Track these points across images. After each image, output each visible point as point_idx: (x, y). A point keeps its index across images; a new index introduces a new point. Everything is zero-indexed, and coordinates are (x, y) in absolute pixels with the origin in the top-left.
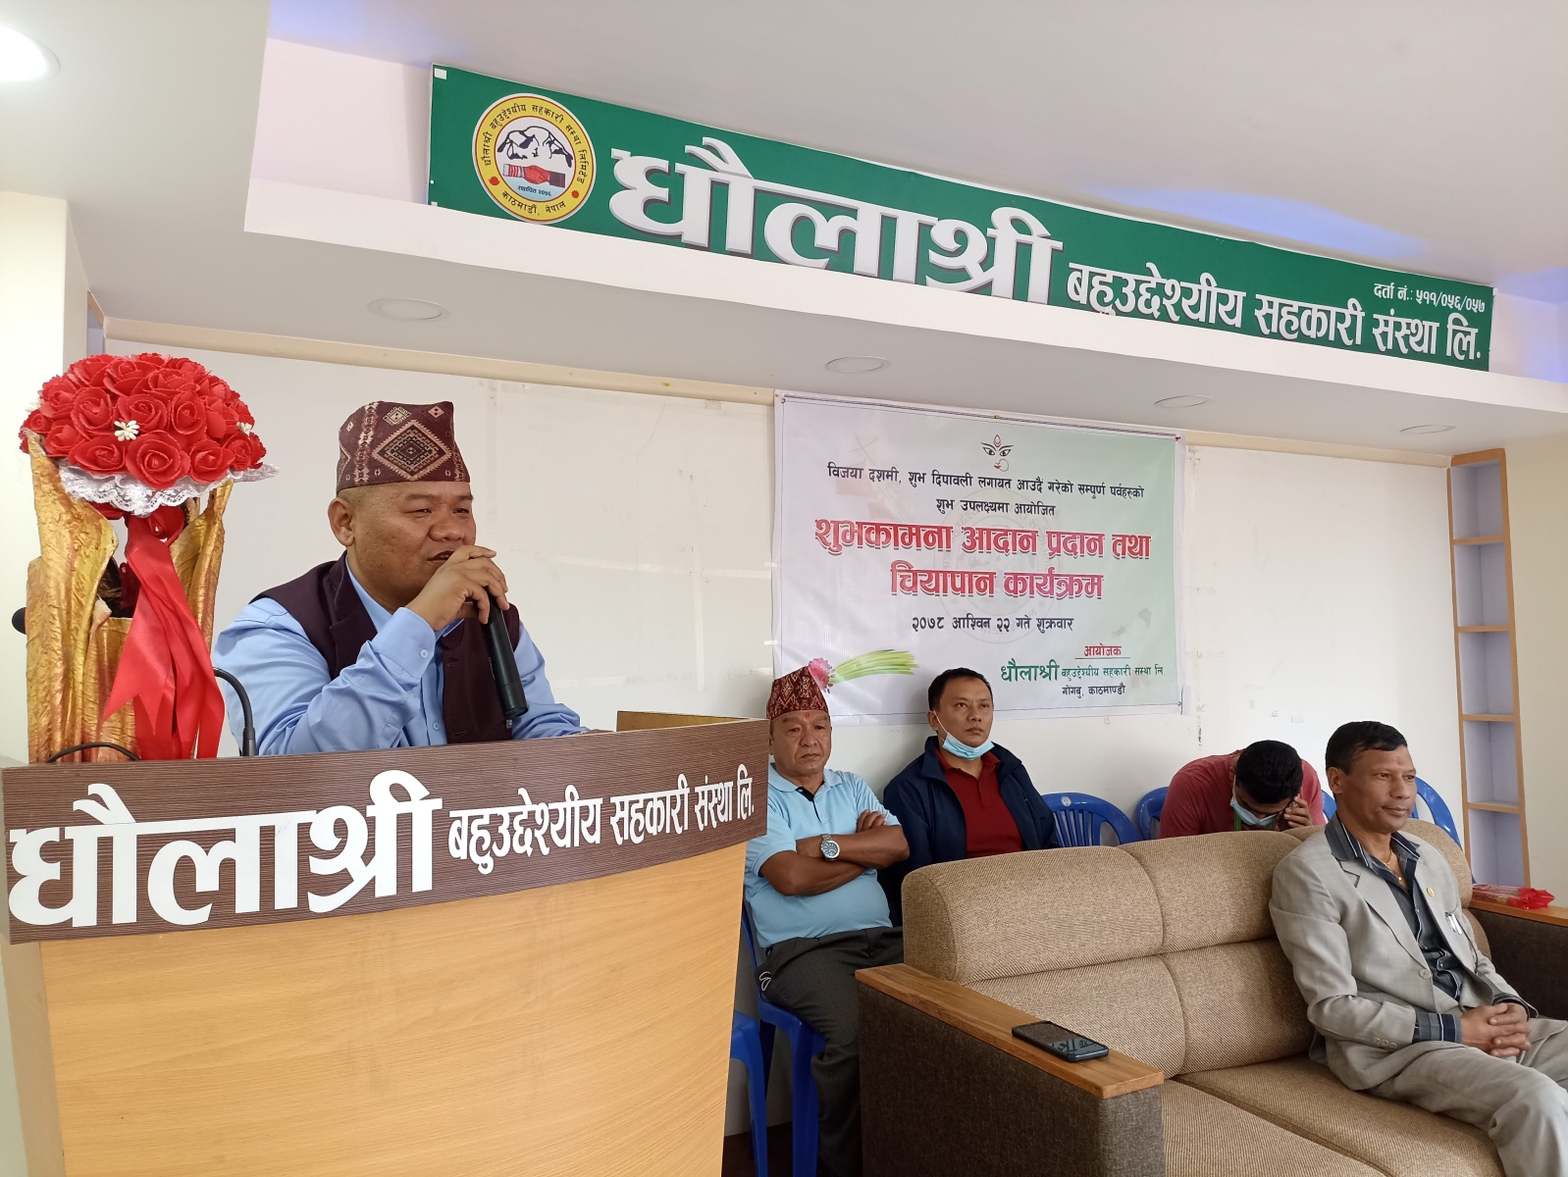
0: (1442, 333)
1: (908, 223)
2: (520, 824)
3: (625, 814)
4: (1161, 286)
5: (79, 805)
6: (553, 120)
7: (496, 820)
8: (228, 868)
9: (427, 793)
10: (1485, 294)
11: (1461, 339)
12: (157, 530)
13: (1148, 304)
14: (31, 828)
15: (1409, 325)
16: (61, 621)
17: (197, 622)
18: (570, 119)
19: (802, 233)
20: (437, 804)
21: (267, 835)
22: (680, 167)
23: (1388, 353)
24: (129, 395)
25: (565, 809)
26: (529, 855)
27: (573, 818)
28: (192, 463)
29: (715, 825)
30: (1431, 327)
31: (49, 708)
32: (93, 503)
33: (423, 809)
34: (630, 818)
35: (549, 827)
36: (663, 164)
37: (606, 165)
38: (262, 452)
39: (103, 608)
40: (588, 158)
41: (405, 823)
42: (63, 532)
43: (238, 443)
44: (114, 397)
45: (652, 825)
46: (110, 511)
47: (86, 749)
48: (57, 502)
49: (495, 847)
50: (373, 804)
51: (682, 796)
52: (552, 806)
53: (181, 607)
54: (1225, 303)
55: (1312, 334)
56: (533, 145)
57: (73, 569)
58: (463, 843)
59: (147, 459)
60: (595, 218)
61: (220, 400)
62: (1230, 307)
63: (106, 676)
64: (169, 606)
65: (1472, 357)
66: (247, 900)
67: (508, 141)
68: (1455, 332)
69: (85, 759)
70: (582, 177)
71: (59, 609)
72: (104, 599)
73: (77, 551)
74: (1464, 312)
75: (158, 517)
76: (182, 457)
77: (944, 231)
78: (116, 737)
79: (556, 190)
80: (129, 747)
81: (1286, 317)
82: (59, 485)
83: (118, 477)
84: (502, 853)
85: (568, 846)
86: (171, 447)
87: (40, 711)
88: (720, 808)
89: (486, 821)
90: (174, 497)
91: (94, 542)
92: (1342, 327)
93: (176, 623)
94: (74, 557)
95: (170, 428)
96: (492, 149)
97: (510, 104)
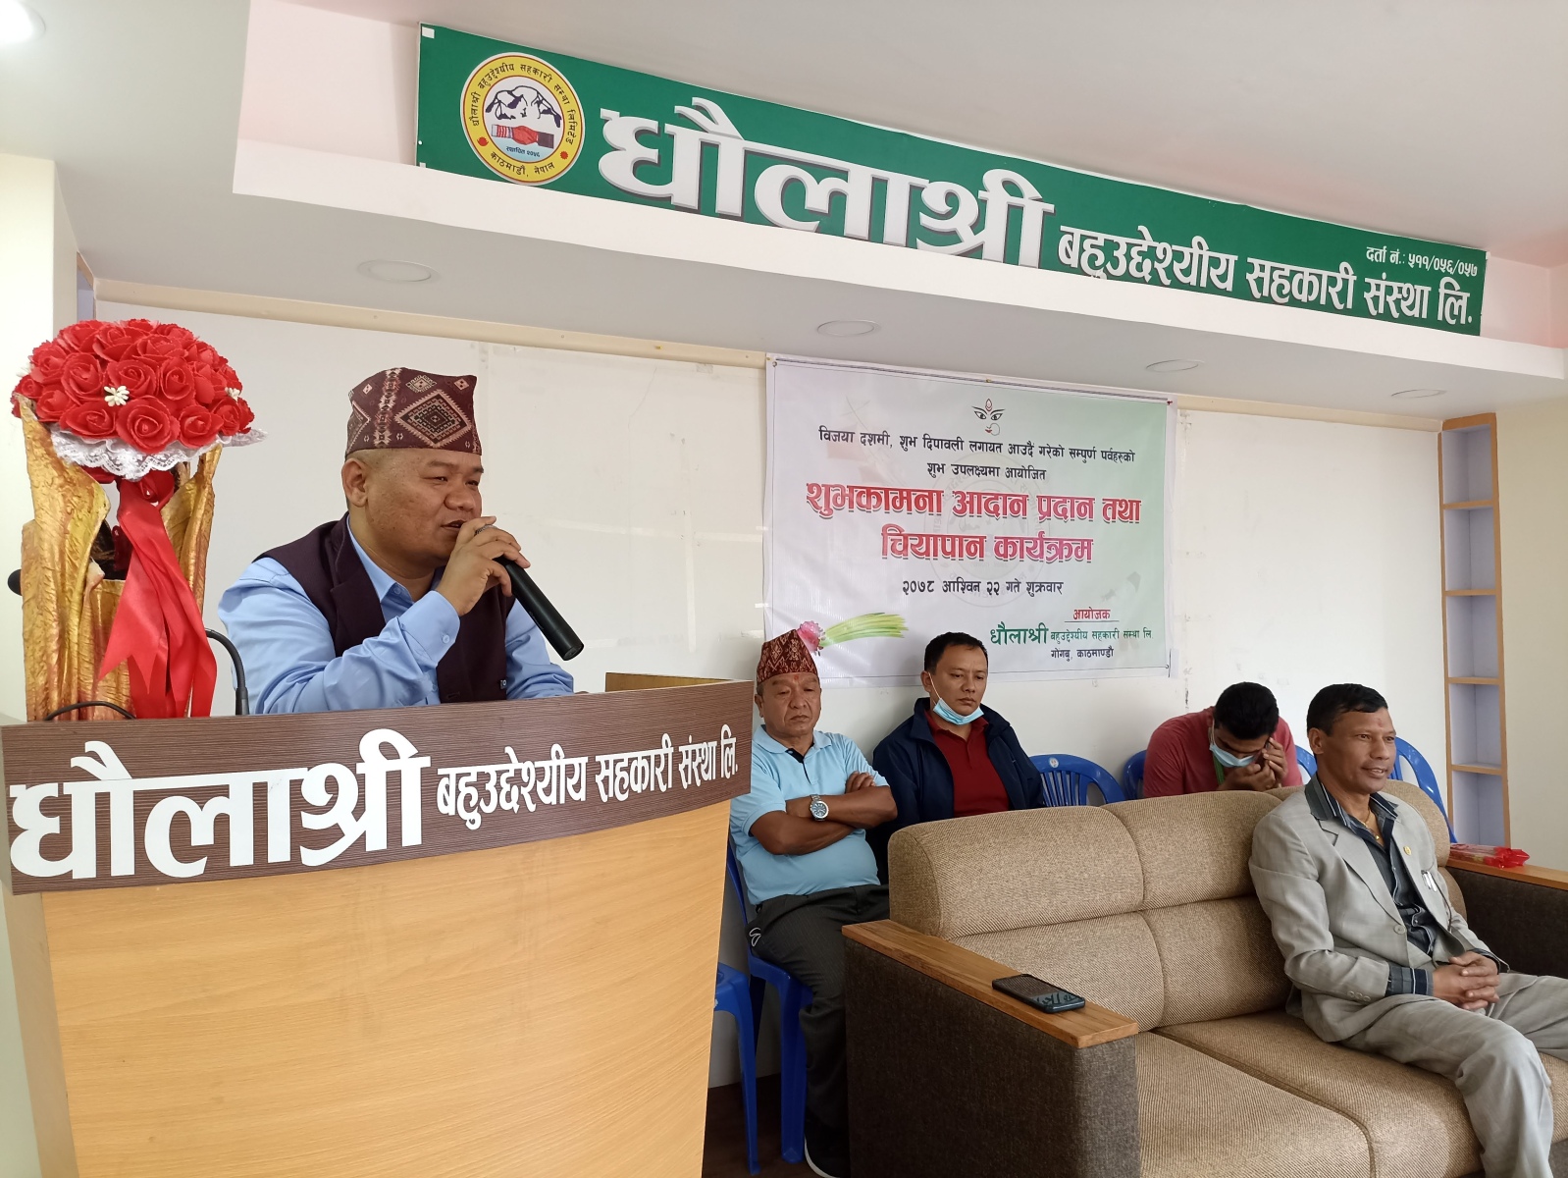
0: (1434, 297)
1: (899, 185)
2: (507, 782)
3: (610, 773)
4: (1152, 249)
5: (76, 762)
6: (541, 79)
7: (484, 777)
8: (222, 823)
9: (415, 751)
10: (1478, 257)
11: (1453, 304)
12: (148, 493)
13: (1139, 267)
14: (30, 784)
15: (1400, 290)
16: (55, 583)
17: (188, 585)
18: (559, 78)
19: (792, 195)
20: (426, 762)
21: (260, 791)
22: (669, 128)
23: (1379, 317)
24: (118, 360)
25: (551, 767)
26: (516, 811)
27: (559, 776)
28: (182, 428)
29: (698, 783)
30: (1422, 291)
31: (45, 668)
32: (85, 468)
33: (411, 766)
34: (615, 776)
35: (535, 784)
36: (652, 125)
37: (595, 126)
38: (250, 417)
39: (97, 571)
40: (577, 118)
41: (394, 780)
42: (56, 496)
43: (227, 408)
44: (104, 363)
45: (636, 783)
46: (102, 475)
47: (83, 707)
48: (50, 466)
49: (482, 803)
50: (363, 761)
51: (666, 756)
52: (539, 764)
53: (172, 569)
54: (1217, 266)
55: (1303, 297)
56: (521, 105)
57: (66, 532)
58: (451, 799)
59: (137, 424)
60: (583, 179)
61: (208, 366)
62: (1221, 270)
63: (101, 637)
64: (162, 569)
65: (1463, 321)
66: (241, 853)
67: (497, 101)
68: (1447, 296)
69: (81, 717)
70: (571, 137)
71: (54, 571)
72: (97, 561)
73: (69, 514)
74: (1456, 276)
75: (150, 482)
76: (172, 422)
77: (935, 194)
78: (112, 696)
79: (545, 151)
80: (124, 706)
81: (1277, 281)
82: (51, 449)
83: (109, 442)
84: (489, 809)
85: (554, 802)
86: (160, 412)
87: (37, 671)
88: (703, 767)
89: (473, 778)
90: (164, 461)
91: (86, 506)
92: (1333, 291)
93: (168, 584)
94: (67, 520)
95: (160, 394)
96: (480, 109)
97: (498, 64)
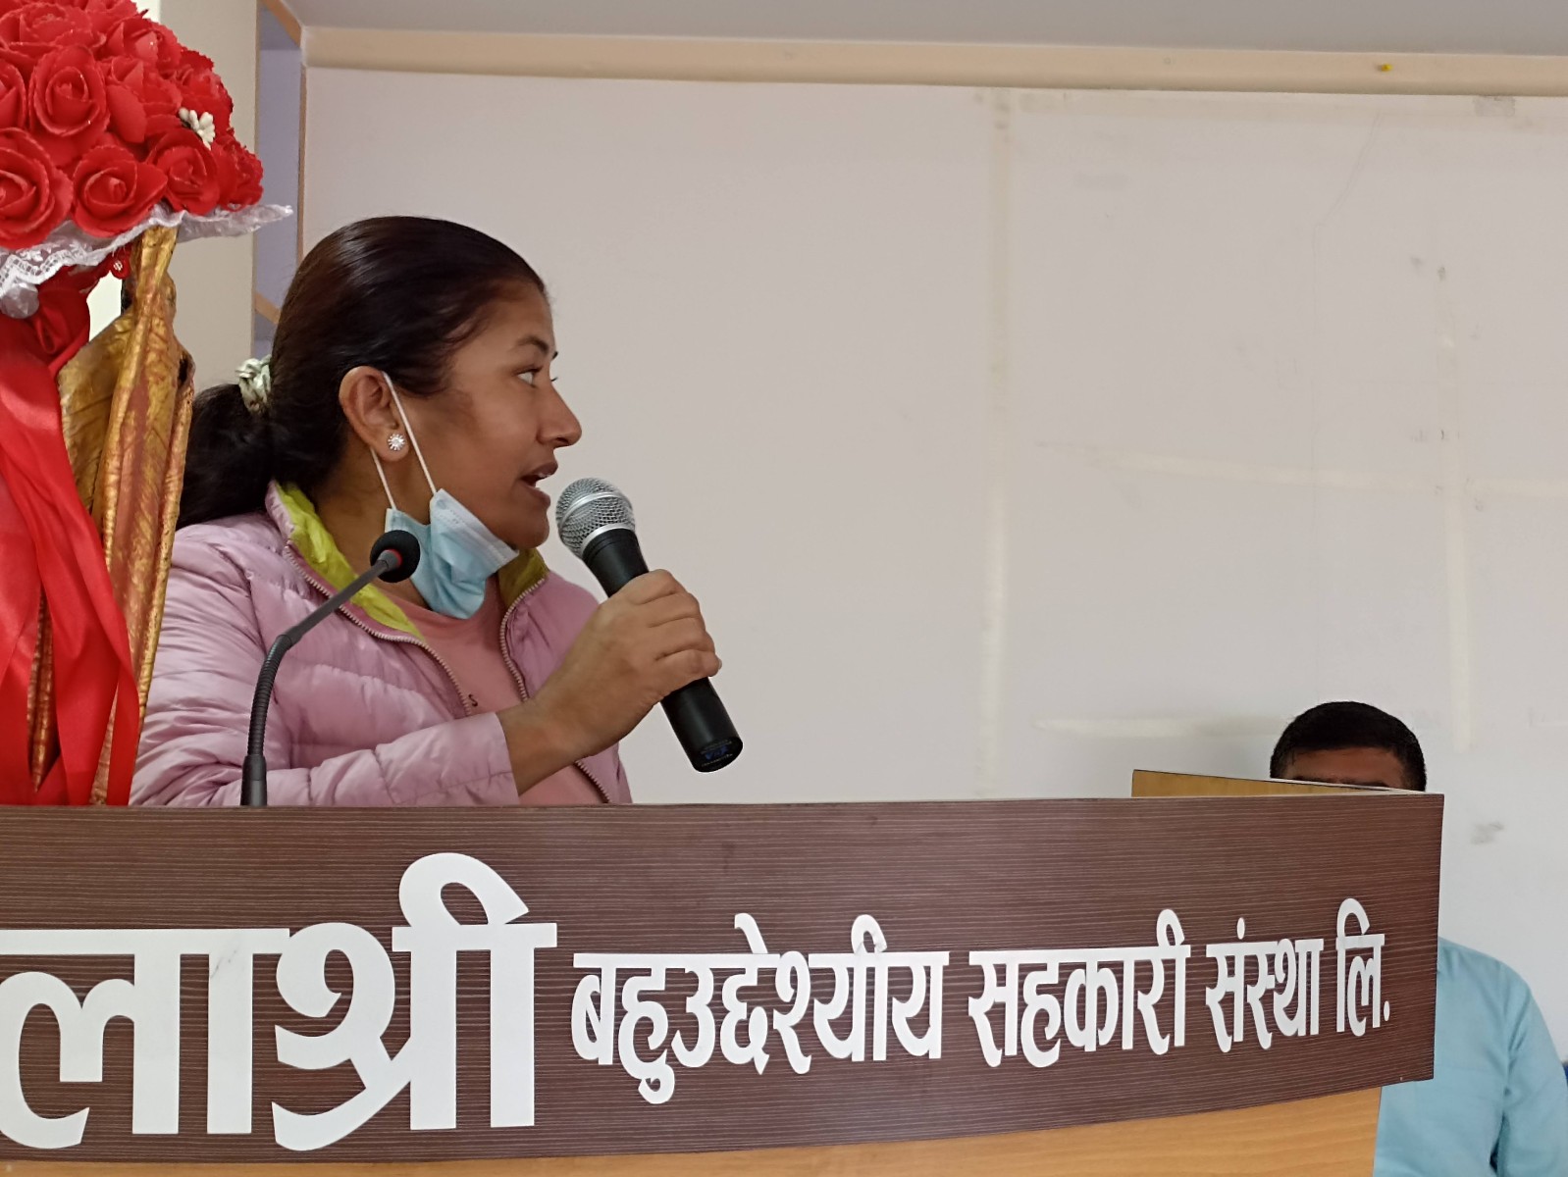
2: (740, 999)
7: (682, 983)
8: (119, 1036)
9: (523, 910)
20: (547, 935)
21: (195, 975)
25: (851, 971)
26: (760, 1068)
27: (870, 992)
28: (78, 194)
29: (1269, 1041)
33: (513, 945)
34: (1023, 1006)
35: (811, 1008)
41: (474, 974)
45: (1082, 1027)
49: (678, 1043)
50: (405, 923)
51: (1169, 964)
52: (820, 960)
58: (604, 1027)
61: (141, 65)
66: (155, 1105)
76: (56, 183)
84: (696, 1058)
85: (859, 1056)
86: (33, 161)
88: (1281, 1001)
89: (657, 982)
95: (34, 124)
